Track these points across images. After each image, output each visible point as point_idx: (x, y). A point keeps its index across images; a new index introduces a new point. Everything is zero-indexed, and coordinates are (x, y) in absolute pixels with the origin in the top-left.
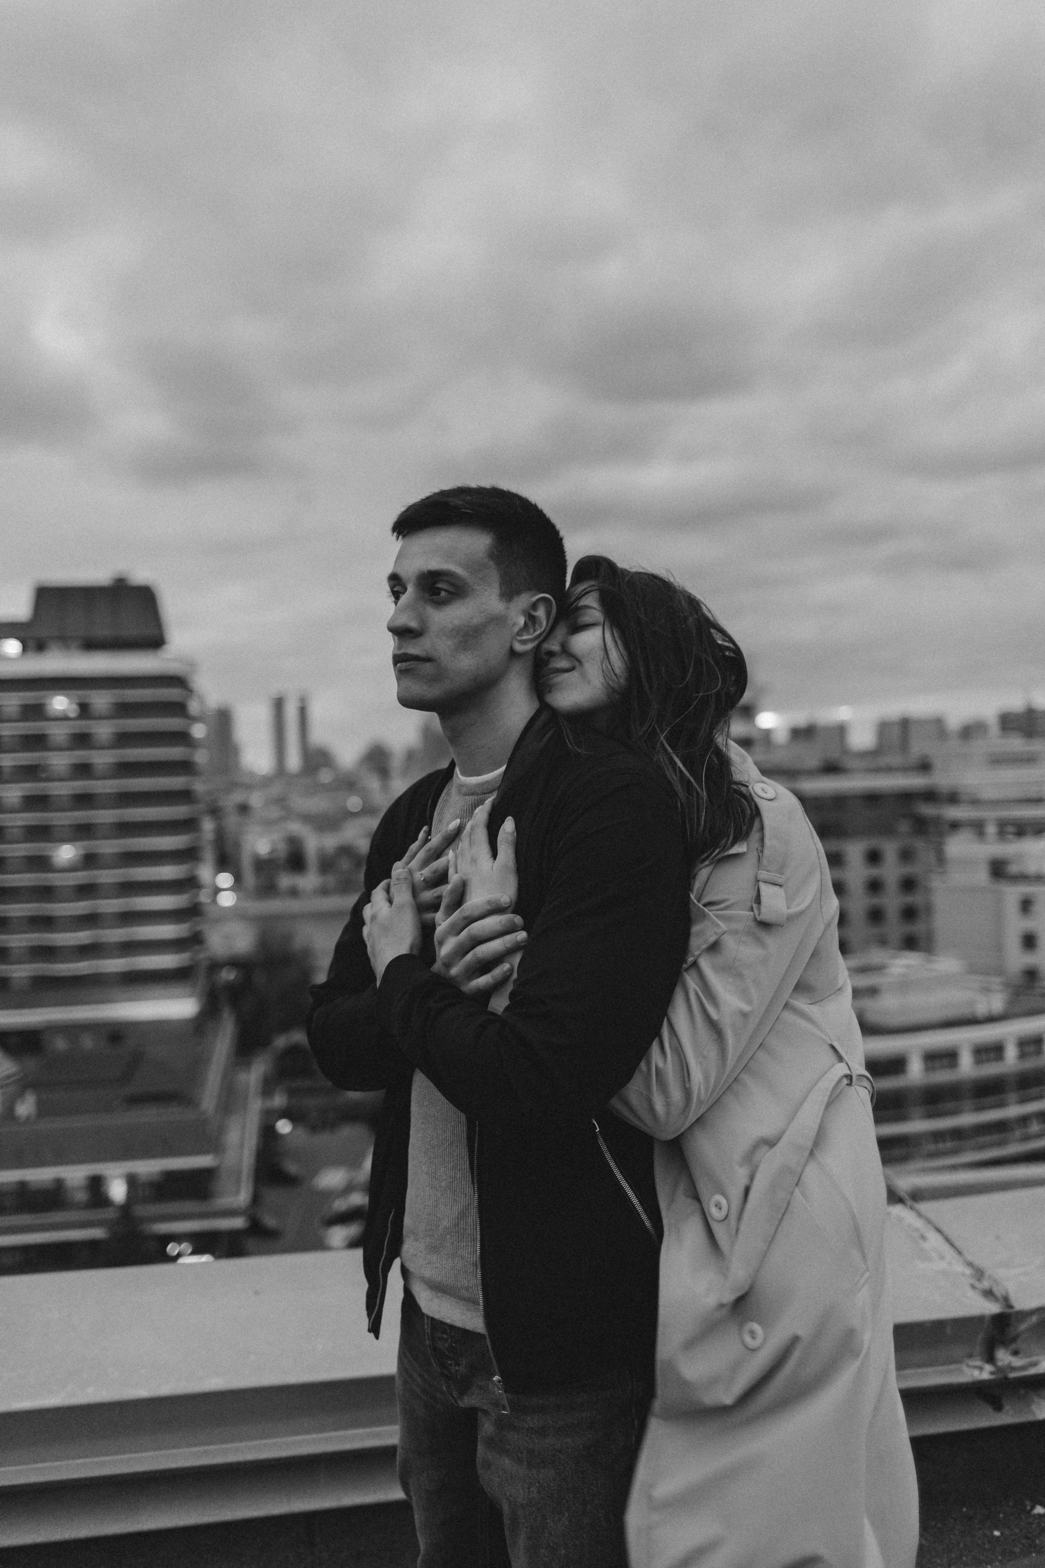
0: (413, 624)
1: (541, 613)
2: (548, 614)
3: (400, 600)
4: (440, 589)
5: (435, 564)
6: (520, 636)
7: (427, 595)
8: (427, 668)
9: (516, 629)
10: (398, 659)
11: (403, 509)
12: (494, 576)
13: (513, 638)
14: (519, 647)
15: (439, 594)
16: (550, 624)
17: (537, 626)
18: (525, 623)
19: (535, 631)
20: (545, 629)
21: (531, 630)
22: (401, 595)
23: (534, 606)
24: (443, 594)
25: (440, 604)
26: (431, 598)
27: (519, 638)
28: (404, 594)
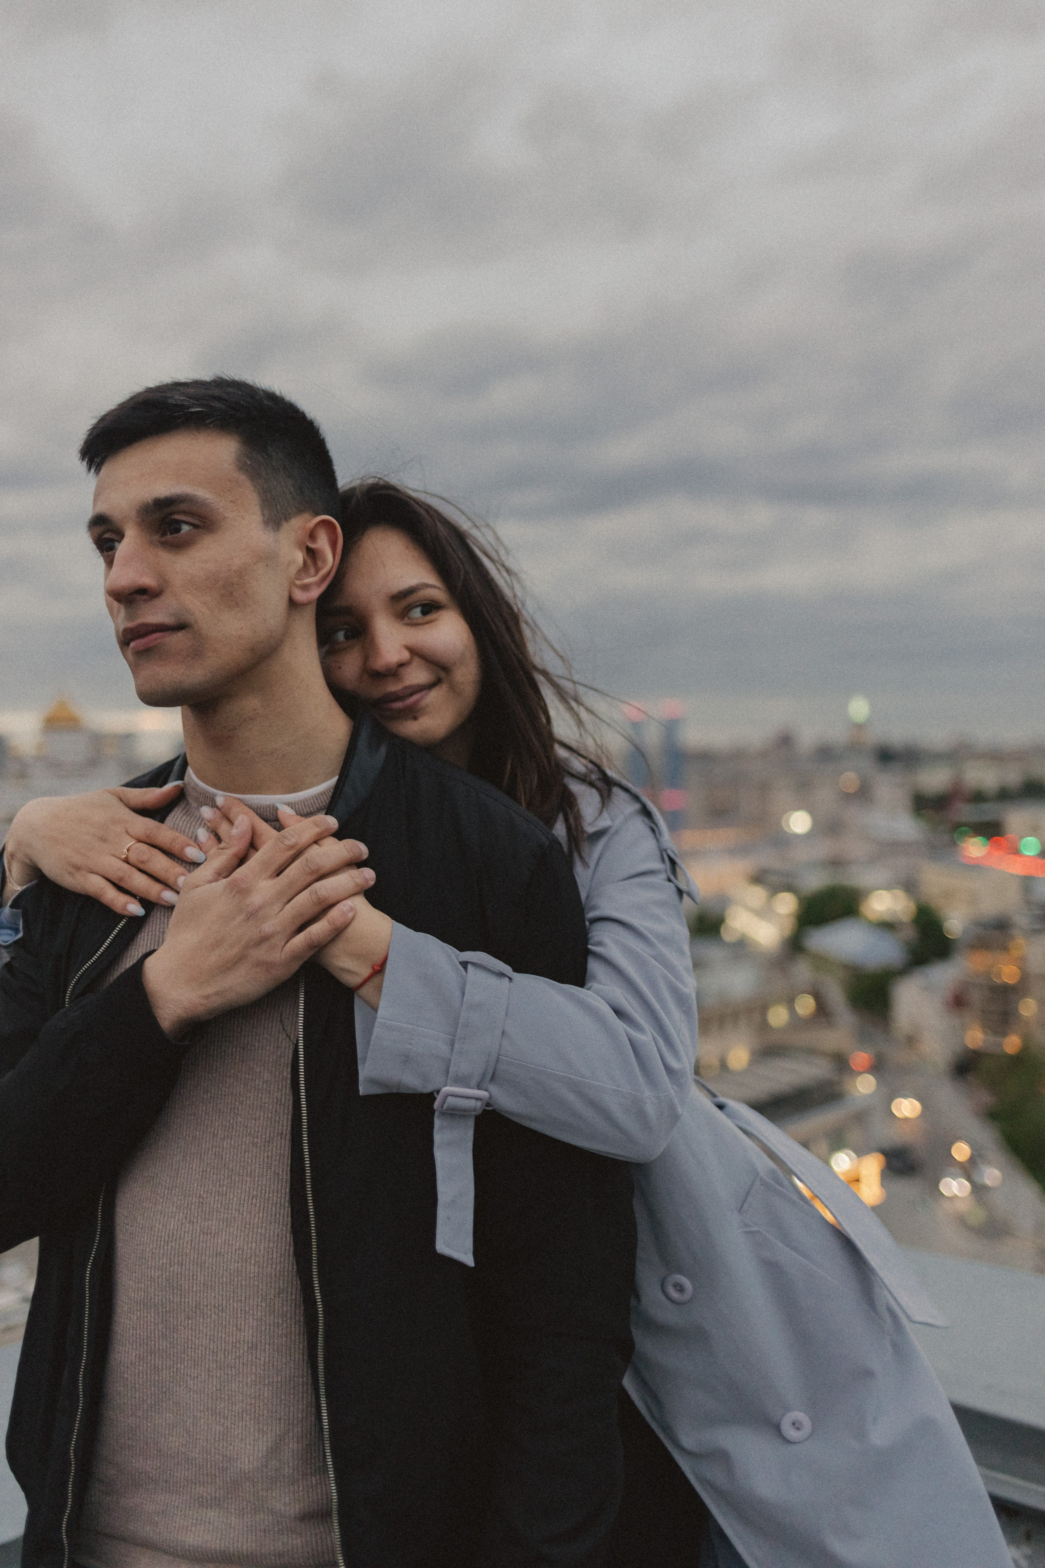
0: (148, 581)
1: (323, 543)
2: (333, 545)
3: (118, 551)
4: (179, 522)
5: (163, 489)
6: (300, 580)
7: (156, 537)
8: (176, 640)
9: (293, 570)
10: (126, 639)
11: (94, 421)
12: (250, 497)
13: (292, 584)
14: (300, 596)
15: (178, 530)
16: (338, 558)
17: (319, 563)
18: (305, 562)
19: (317, 572)
20: (333, 565)
21: (312, 570)
22: (117, 544)
23: (312, 536)
24: (185, 528)
25: (179, 546)
26: (163, 539)
27: (298, 582)
28: (120, 542)
